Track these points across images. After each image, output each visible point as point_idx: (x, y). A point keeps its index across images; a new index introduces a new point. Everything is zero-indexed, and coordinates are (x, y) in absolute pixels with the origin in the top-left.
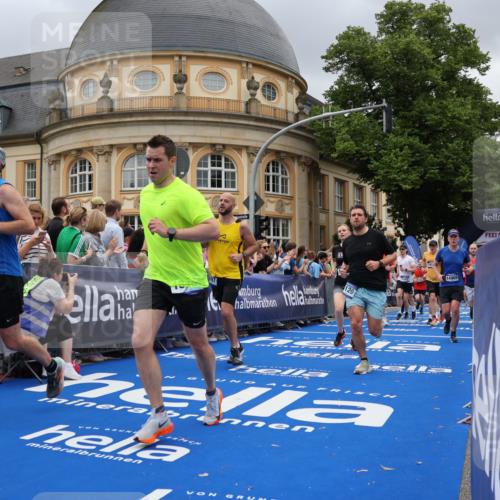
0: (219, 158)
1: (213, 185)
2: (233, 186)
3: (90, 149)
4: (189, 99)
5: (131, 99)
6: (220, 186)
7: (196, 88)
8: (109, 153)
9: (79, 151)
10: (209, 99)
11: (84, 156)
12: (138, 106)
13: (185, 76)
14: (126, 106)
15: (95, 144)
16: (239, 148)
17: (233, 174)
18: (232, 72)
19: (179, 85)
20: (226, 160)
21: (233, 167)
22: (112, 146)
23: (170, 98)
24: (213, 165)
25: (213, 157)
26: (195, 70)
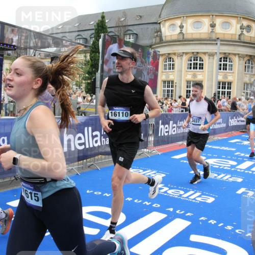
0: (227, 58)
1: (223, 69)
2: (232, 70)
3: (175, 54)
4: (216, 34)
5: (192, 34)
6: (226, 70)
7: (219, 29)
8: (182, 56)
9: (169, 54)
10: (224, 34)
11: (170, 56)
12: (195, 37)
13: (215, 24)
14: (189, 37)
15: (176, 52)
16: (235, 55)
17: (232, 65)
18: (234, 21)
19: (212, 28)
20: (230, 59)
21: (232, 62)
22: (183, 53)
23: (208, 33)
24: (224, 61)
25: (224, 58)
26: (218, 21)
